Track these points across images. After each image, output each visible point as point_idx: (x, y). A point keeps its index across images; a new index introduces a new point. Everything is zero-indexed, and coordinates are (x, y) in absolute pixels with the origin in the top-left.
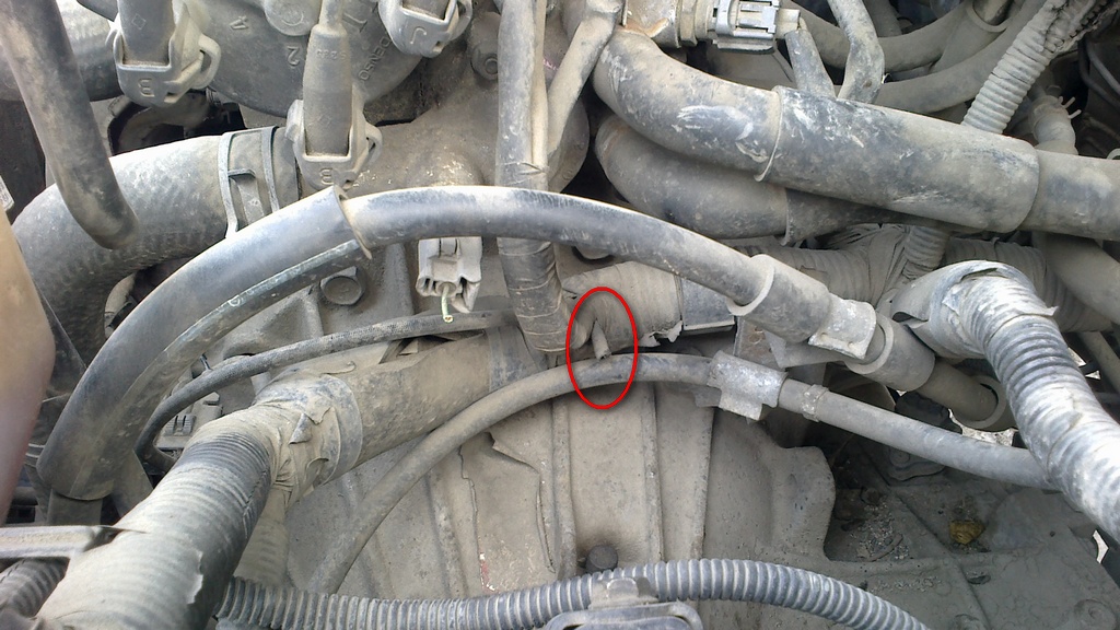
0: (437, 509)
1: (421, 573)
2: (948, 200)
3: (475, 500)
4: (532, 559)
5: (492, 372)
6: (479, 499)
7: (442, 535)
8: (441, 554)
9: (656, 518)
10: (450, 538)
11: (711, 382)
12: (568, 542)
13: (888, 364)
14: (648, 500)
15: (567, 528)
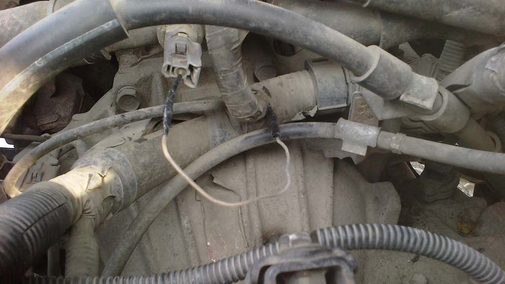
0: (182, 217)
1: (174, 255)
2: (478, 13)
3: (203, 212)
4: (237, 243)
5: (211, 137)
6: (206, 211)
7: (185, 232)
8: (185, 242)
9: (306, 219)
10: (190, 233)
11: (337, 136)
12: (257, 232)
13: (445, 113)
14: (301, 210)
15: (257, 225)
